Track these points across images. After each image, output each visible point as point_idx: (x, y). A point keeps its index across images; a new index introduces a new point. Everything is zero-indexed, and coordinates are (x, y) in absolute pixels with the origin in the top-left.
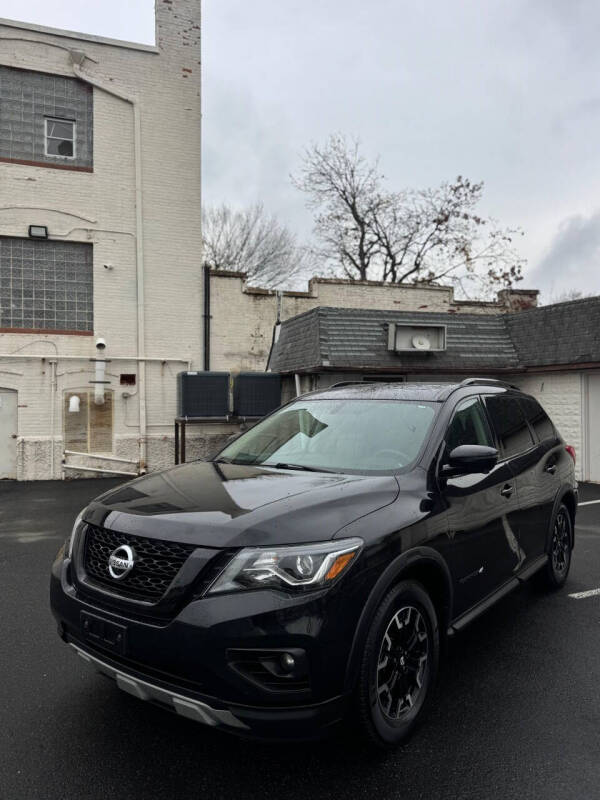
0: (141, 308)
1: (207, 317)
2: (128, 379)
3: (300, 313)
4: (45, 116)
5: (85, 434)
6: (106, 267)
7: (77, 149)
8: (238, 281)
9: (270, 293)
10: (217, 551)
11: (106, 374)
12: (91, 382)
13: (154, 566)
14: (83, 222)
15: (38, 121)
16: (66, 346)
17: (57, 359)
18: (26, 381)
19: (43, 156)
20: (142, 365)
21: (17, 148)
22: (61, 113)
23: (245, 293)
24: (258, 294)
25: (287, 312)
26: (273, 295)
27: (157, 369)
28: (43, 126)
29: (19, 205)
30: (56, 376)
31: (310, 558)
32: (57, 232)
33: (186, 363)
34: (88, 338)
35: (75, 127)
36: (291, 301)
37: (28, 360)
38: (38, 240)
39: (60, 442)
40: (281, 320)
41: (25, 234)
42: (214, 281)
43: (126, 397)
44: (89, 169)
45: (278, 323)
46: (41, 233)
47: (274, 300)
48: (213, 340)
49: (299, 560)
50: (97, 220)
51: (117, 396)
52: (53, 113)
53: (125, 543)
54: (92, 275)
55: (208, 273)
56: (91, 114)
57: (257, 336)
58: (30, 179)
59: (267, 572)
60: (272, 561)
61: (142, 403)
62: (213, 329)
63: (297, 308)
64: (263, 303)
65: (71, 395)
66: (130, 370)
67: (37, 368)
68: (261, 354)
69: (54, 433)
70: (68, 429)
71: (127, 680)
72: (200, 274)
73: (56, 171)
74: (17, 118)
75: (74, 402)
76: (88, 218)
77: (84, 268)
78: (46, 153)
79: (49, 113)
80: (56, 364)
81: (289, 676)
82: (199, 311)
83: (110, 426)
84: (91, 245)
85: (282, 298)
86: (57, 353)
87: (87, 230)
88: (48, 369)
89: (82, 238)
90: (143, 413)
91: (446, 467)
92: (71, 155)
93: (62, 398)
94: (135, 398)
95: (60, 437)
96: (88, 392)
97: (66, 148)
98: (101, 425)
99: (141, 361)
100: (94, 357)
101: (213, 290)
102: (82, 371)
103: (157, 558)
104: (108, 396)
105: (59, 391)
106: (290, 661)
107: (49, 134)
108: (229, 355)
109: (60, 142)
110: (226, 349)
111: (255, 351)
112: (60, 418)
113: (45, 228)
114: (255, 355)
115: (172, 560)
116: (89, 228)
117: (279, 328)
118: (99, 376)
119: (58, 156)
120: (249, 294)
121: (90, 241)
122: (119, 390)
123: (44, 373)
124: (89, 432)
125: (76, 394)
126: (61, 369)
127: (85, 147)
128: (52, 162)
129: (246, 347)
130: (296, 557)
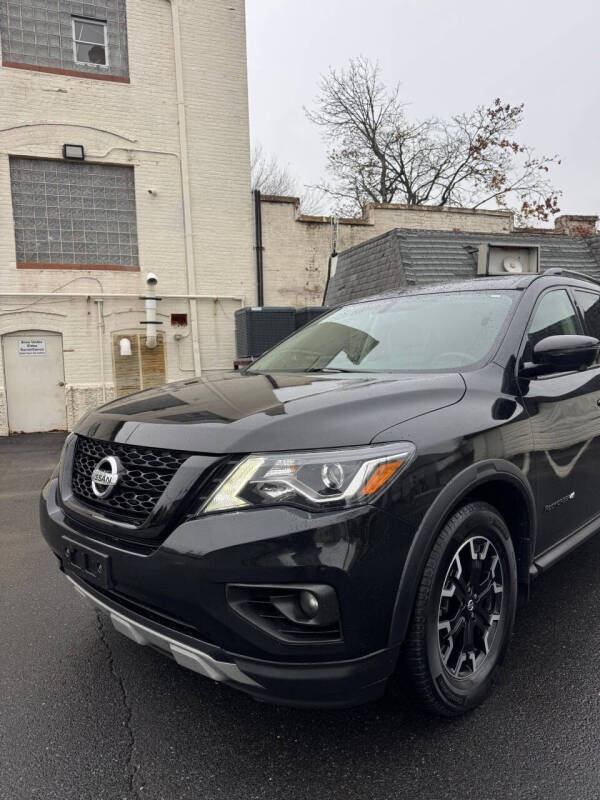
0: (189, 239)
1: (259, 249)
2: (179, 320)
3: (356, 244)
4: (73, 16)
5: (137, 380)
6: (150, 192)
7: (110, 56)
8: (291, 206)
9: (325, 220)
10: (214, 459)
11: (157, 314)
12: (142, 323)
13: (140, 480)
14: (121, 141)
15: (65, 22)
16: (111, 283)
17: (103, 297)
18: (70, 323)
19: (73, 63)
20: (193, 303)
21: (43, 54)
22: (89, 13)
23: (298, 221)
24: (312, 223)
25: (342, 242)
26: (328, 223)
27: (208, 309)
28: (70, 28)
29: (51, 121)
30: (102, 316)
31: (339, 467)
32: (94, 153)
33: (240, 301)
34: (135, 274)
35: (105, 29)
36: (347, 230)
37: (72, 299)
38: (73, 161)
39: (112, 389)
40: (338, 251)
41: (59, 155)
42: (265, 207)
43: (178, 339)
44: (124, 79)
45: (334, 255)
46: (77, 153)
47: (330, 228)
48: (266, 275)
49: (325, 469)
50: (137, 139)
51: (169, 339)
52: (81, 12)
53: (110, 454)
54: (133, 202)
55: (259, 199)
56: (123, 13)
57: (312, 270)
58: (60, 91)
59: (283, 486)
60: (288, 471)
61: (196, 346)
62: (266, 262)
63: (352, 237)
64: (318, 232)
65: (120, 337)
66: (181, 310)
67: (82, 308)
68: (317, 289)
69: (105, 380)
70: (119, 375)
71: (121, 620)
72: (250, 200)
73: (89, 80)
74: (40, 17)
75: (125, 345)
76: (126, 136)
77: (125, 194)
78: (75, 59)
79: (76, 12)
80: (102, 303)
81: (311, 622)
82: (251, 242)
83: (163, 371)
84: (131, 168)
85: (338, 227)
86: (102, 291)
87: (126, 150)
88: (93, 309)
89: (122, 159)
90: (197, 356)
91: (528, 365)
92: (104, 63)
93: (110, 341)
94: (188, 340)
95: (111, 384)
96: (139, 333)
97: (97, 54)
98: (154, 370)
99: (193, 298)
100: (143, 295)
101: (264, 219)
102: (131, 311)
103: (145, 469)
104: (160, 338)
105: (108, 333)
106: (314, 602)
107: (77, 38)
108: (283, 291)
109: (90, 48)
110: (280, 285)
111: (311, 287)
112: (110, 362)
113: (82, 147)
114: (310, 291)
115: (161, 471)
116: (129, 148)
117: (335, 260)
118: (150, 317)
119: (89, 64)
120: (303, 222)
121: (131, 163)
122: (171, 331)
123: (89, 313)
124: (141, 378)
125: (127, 337)
126: (108, 310)
127: (119, 54)
128: (83, 70)
129: (300, 282)
130: (320, 467)
